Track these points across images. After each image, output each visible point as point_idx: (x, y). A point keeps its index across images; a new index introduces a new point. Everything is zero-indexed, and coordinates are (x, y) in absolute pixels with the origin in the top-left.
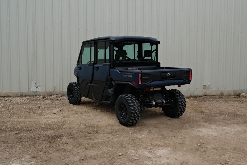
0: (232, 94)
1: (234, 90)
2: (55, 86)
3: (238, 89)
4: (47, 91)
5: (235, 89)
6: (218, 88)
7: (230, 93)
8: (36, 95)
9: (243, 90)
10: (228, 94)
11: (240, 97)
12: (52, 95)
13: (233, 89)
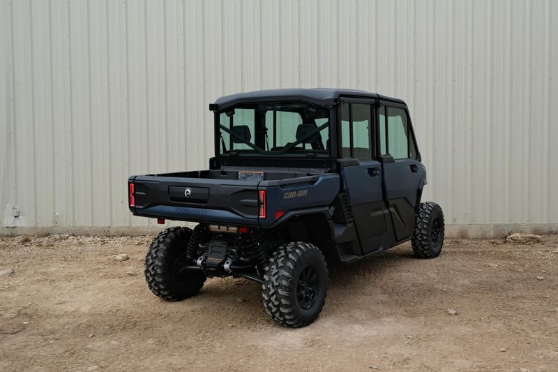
0: (492, 234)
1: (495, 225)
2: (56, 214)
3: (507, 222)
4: (39, 225)
5: (499, 222)
6: (454, 220)
7: (486, 232)
8: (12, 236)
9: (519, 225)
10: (480, 233)
11: (505, 242)
12: (47, 235)
13: (494, 223)
